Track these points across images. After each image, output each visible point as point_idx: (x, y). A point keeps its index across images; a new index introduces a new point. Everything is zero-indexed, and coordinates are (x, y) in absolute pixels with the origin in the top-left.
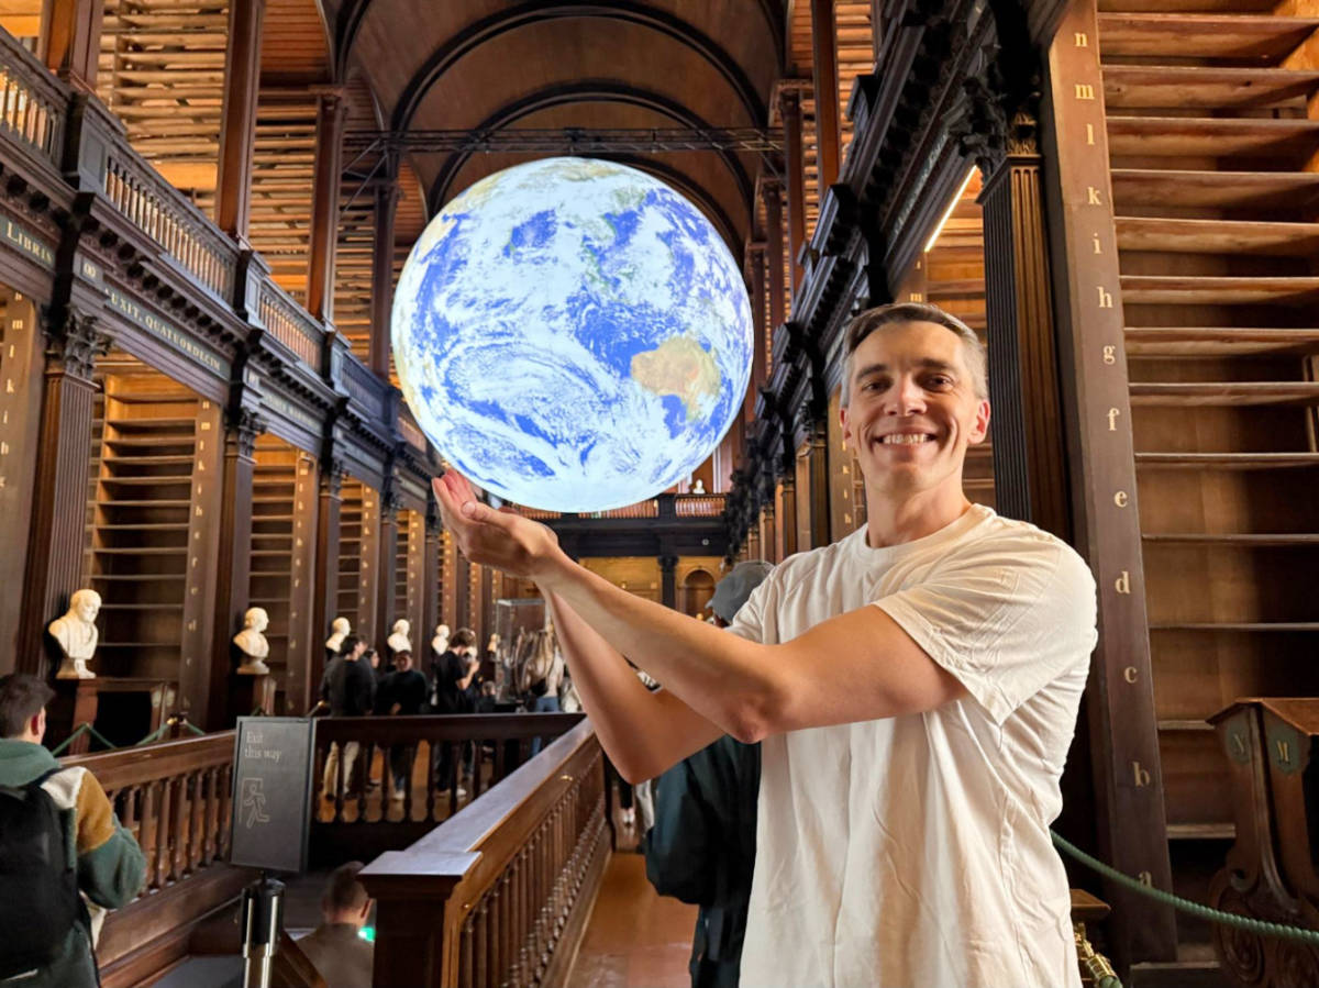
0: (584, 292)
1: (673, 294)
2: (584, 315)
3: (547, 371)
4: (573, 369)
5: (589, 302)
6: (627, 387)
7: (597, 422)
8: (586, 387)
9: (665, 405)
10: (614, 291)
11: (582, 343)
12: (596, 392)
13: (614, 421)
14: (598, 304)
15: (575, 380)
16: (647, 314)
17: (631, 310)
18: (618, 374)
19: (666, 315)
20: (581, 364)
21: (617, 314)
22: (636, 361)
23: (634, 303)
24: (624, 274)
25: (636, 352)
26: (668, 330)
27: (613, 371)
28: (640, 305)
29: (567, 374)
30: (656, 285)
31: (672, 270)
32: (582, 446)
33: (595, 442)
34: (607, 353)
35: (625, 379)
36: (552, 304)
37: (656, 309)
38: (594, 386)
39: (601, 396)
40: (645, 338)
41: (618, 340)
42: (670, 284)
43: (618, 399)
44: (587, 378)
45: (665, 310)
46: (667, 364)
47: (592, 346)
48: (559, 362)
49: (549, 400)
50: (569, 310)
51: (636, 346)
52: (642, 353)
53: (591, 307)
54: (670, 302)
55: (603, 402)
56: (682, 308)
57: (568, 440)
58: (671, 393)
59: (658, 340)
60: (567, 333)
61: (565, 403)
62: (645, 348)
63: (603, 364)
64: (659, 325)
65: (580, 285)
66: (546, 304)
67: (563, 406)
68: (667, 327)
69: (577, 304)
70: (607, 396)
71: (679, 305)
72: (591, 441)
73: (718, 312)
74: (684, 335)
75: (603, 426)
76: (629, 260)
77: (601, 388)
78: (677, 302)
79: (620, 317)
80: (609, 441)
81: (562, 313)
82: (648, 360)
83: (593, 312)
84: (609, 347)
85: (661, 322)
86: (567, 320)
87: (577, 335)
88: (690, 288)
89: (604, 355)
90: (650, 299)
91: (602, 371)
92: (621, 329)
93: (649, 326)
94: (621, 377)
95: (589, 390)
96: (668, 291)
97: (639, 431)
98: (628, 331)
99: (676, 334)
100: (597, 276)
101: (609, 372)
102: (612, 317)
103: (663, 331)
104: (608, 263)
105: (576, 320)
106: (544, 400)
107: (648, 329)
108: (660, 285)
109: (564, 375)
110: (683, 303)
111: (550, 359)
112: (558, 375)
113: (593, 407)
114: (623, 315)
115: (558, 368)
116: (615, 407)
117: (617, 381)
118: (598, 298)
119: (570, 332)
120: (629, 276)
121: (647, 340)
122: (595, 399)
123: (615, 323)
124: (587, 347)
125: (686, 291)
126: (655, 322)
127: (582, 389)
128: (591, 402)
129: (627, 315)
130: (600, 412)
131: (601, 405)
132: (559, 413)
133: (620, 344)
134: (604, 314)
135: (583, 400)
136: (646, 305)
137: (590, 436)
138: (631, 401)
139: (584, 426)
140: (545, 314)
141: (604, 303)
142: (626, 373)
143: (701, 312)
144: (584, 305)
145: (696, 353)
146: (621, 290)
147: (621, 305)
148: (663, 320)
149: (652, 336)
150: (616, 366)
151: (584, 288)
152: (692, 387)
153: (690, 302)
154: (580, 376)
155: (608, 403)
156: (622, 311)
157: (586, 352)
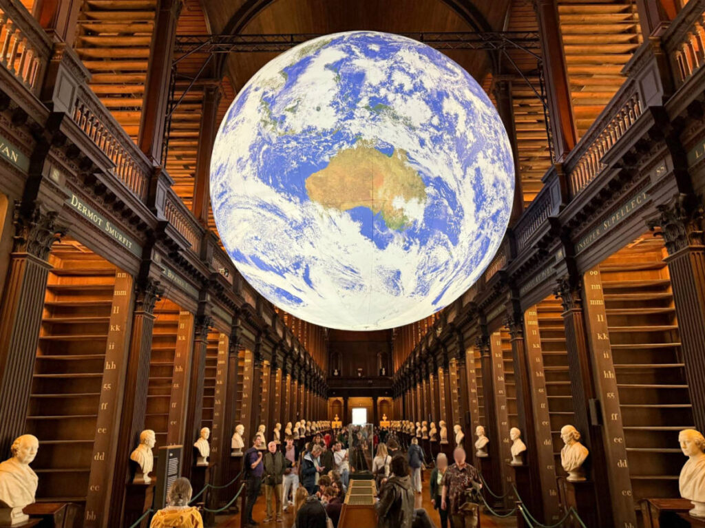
0: (260, 137)
1: (337, 112)
2: (261, 157)
3: (249, 213)
4: (264, 206)
5: (263, 145)
6: (310, 210)
7: (298, 247)
8: (277, 218)
9: (354, 218)
10: (281, 128)
11: (264, 181)
12: (286, 221)
13: (311, 243)
14: (270, 143)
15: (269, 215)
16: (312, 138)
17: (296, 139)
18: (298, 200)
19: (331, 133)
20: (267, 200)
21: (285, 146)
22: (309, 183)
23: (299, 131)
24: (288, 110)
25: (307, 174)
26: (336, 146)
27: (292, 198)
28: (304, 132)
29: (263, 212)
30: (318, 109)
31: (337, 90)
32: (301, 272)
33: (307, 266)
34: (283, 183)
35: (305, 203)
36: (241, 156)
37: (320, 130)
38: (282, 216)
39: (291, 224)
40: (313, 160)
41: (289, 170)
42: (334, 103)
43: (307, 222)
44: (275, 210)
45: (329, 128)
46: (342, 179)
47: (271, 181)
48: (254, 203)
49: (259, 238)
50: (251, 156)
51: (306, 170)
52: (314, 175)
53: (265, 148)
54: (335, 119)
55: (296, 228)
56: (349, 122)
57: (287, 269)
58: (357, 205)
59: (326, 158)
60: (253, 176)
61: (269, 237)
62: (315, 169)
63: (283, 194)
64: (325, 144)
65: (256, 132)
66: (238, 158)
67: (269, 241)
68: (333, 144)
69: (256, 149)
70: (296, 222)
71: (346, 119)
72: (303, 265)
73: (398, 114)
74: (355, 146)
75: (306, 251)
76: (294, 96)
77: (289, 216)
78: (343, 117)
79: (288, 148)
80: (318, 262)
81: (247, 160)
82: (321, 179)
83: (267, 151)
84: (283, 178)
85: (326, 141)
86: (251, 165)
87: (259, 177)
88: (359, 100)
89: (282, 186)
90: (313, 124)
91: (284, 200)
92: (290, 158)
93: (315, 147)
94: (301, 202)
95: (281, 221)
96: (332, 111)
97: (340, 248)
98: (296, 158)
99: (346, 147)
100: (269, 120)
101: (290, 200)
102: (281, 150)
103: (330, 148)
104: (277, 106)
105: (256, 163)
106: (256, 238)
107: (314, 150)
108: (324, 108)
109: (260, 213)
110: (351, 116)
111: (248, 203)
112: (255, 214)
113: (289, 235)
114: (290, 145)
115: (254, 208)
116: (307, 231)
117: (298, 207)
118: (269, 137)
119: (254, 174)
120: (293, 110)
121: (316, 162)
122: (289, 227)
123: (284, 154)
124: (268, 184)
125: (353, 106)
126: (320, 143)
127: (275, 221)
128: (286, 231)
129: (294, 144)
130: (297, 238)
131: (294, 231)
132: (271, 247)
133: (292, 172)
134: (275, 150)
135: (279, 231)
136: (310, 129)
137: (301, 262)
138: (318, 221)
139: (292, 255)
140: (239, 167)
141: (274, 141)
142: (304, 197)
143: (373, 119)
144: (260, 148)
145: (375, 160)
146: (286, 124)
147: (287, 137)
148: (329, 138)
149: (319, 156)
150: (294, 193)
151: (259, 134)
152: (380, 194)
153: (357, 113)
154: (270, 211)
155: (298, 228)
156: (288, 142)
157: (268, 187)
